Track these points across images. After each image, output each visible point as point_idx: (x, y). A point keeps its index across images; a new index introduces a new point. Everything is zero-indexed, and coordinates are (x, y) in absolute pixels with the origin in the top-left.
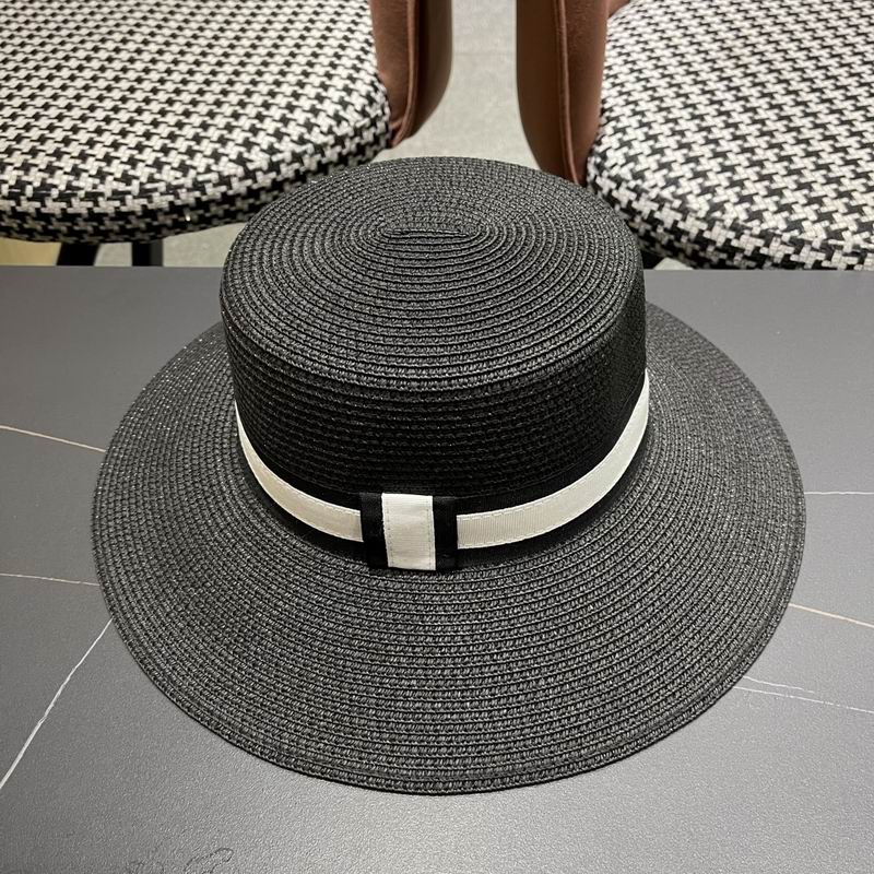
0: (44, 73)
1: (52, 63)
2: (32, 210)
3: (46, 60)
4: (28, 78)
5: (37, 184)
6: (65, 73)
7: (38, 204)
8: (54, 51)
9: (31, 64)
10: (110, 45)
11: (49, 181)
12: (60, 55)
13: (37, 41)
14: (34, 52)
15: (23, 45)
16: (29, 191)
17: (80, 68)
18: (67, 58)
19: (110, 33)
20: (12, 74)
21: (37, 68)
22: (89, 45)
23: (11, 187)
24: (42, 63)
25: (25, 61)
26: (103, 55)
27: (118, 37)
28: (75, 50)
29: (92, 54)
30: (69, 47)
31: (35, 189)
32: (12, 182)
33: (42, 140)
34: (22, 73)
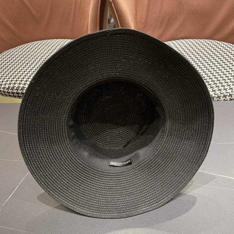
0: (24, 65)
1: (26, 63)
2: (20, 92)
3: (25, 62)
4: (21, 66)
5: (22, 87)
6: (29, 65)
7: (22, 91)
8: (27, 61)
9: (22, 63)
10: (38, 59)
11: (24, 86)
12: (28, 61)
13: (23, 58)
14: (22, 61)
15: (20, 59)
16: (20, 88)
17: (32, 64)
18: (29, 62)
19: (38, 57)
20: (18, 65)
21: (23, 64)
22: (34, 59)
23: (16, 88)
24: (24, 63)
25: (20, 62)
26: (37, 61)
27: (40, 57)
28: (31, 60)
29: (34, 61)
30: (30, 60)
31: (21, 88)
32: (17, 87)
33: (23, 78)
34: (20, 65)
